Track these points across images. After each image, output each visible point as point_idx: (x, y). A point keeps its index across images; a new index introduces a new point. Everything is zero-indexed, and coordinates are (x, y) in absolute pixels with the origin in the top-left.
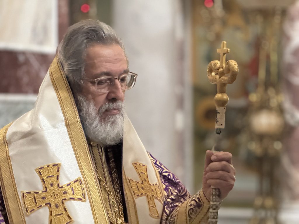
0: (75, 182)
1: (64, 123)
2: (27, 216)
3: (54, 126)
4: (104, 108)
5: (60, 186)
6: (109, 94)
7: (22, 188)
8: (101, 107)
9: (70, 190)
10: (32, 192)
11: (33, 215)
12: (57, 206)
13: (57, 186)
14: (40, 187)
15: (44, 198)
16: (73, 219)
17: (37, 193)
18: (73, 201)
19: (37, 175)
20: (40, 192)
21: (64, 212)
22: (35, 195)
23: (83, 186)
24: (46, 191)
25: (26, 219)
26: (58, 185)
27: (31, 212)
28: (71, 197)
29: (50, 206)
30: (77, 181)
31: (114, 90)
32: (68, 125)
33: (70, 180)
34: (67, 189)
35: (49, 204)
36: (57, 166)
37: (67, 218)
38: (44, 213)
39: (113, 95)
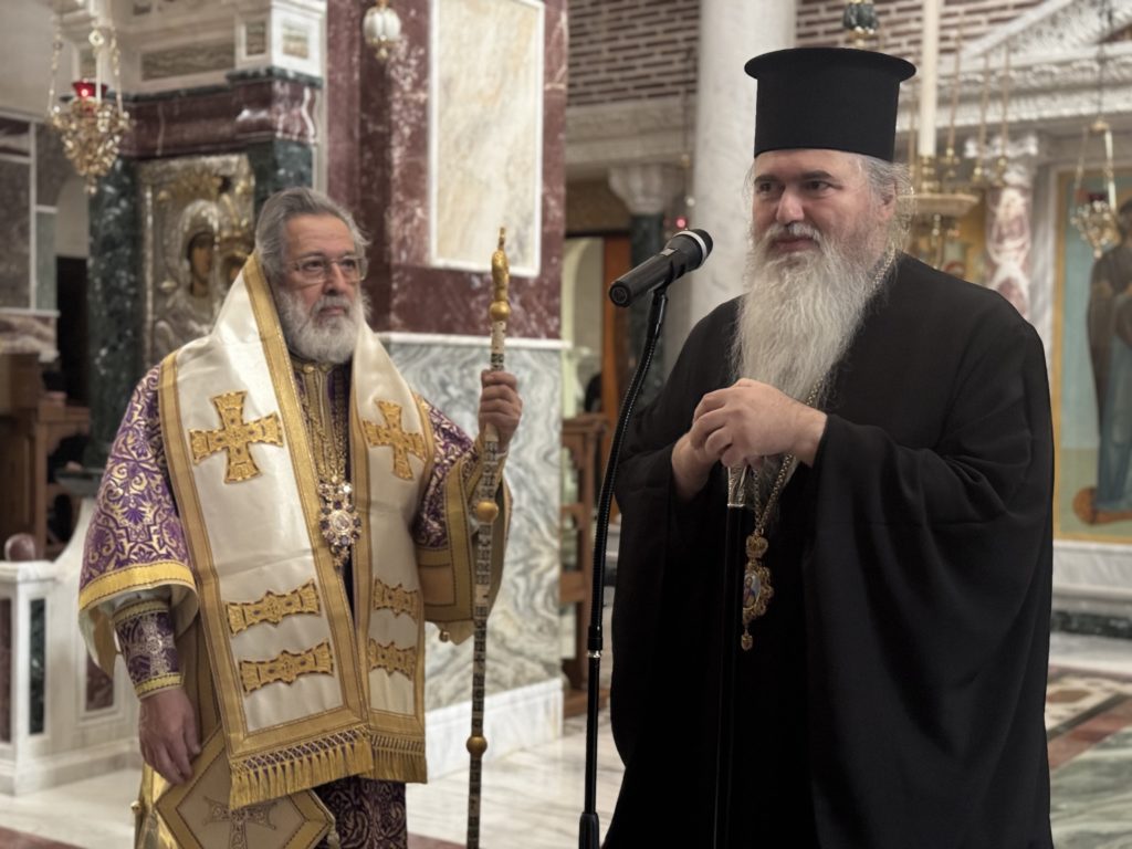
0: (268, 418)
1: (258, 337)
2: (196, 464)
3: (243, 340)
4: (319, 306)
5: (245, 422)
6: (326, 284)
7: (190, 426)
8: (314, 305)
9: (260, 430)
10: (204, 431)
11: (204, 464)
12: (239, 451)
13: (239, 423)
14: (216, 425)
15: (220, 440)
16: (261, 470)
17: (211, 432)
18: (263, 446)
19: (212, 408)
20: (215, 431)
21: (248, 461)
22: (209, 436)
23: (281, 425)
24: (224, 429)
25: (194, 468)
26: (242, 421)
27: (200, 458)
28: (260, 439)
29: (229, 451)
30: (270, 417)
31: (331, 278)
32: (263, 340)
33: (259, 414)
34: (255, 427)
35: (228, 448)
36: (242, 396)
37: (251, 467)
38: (219, 461)
39: (330, 286)
